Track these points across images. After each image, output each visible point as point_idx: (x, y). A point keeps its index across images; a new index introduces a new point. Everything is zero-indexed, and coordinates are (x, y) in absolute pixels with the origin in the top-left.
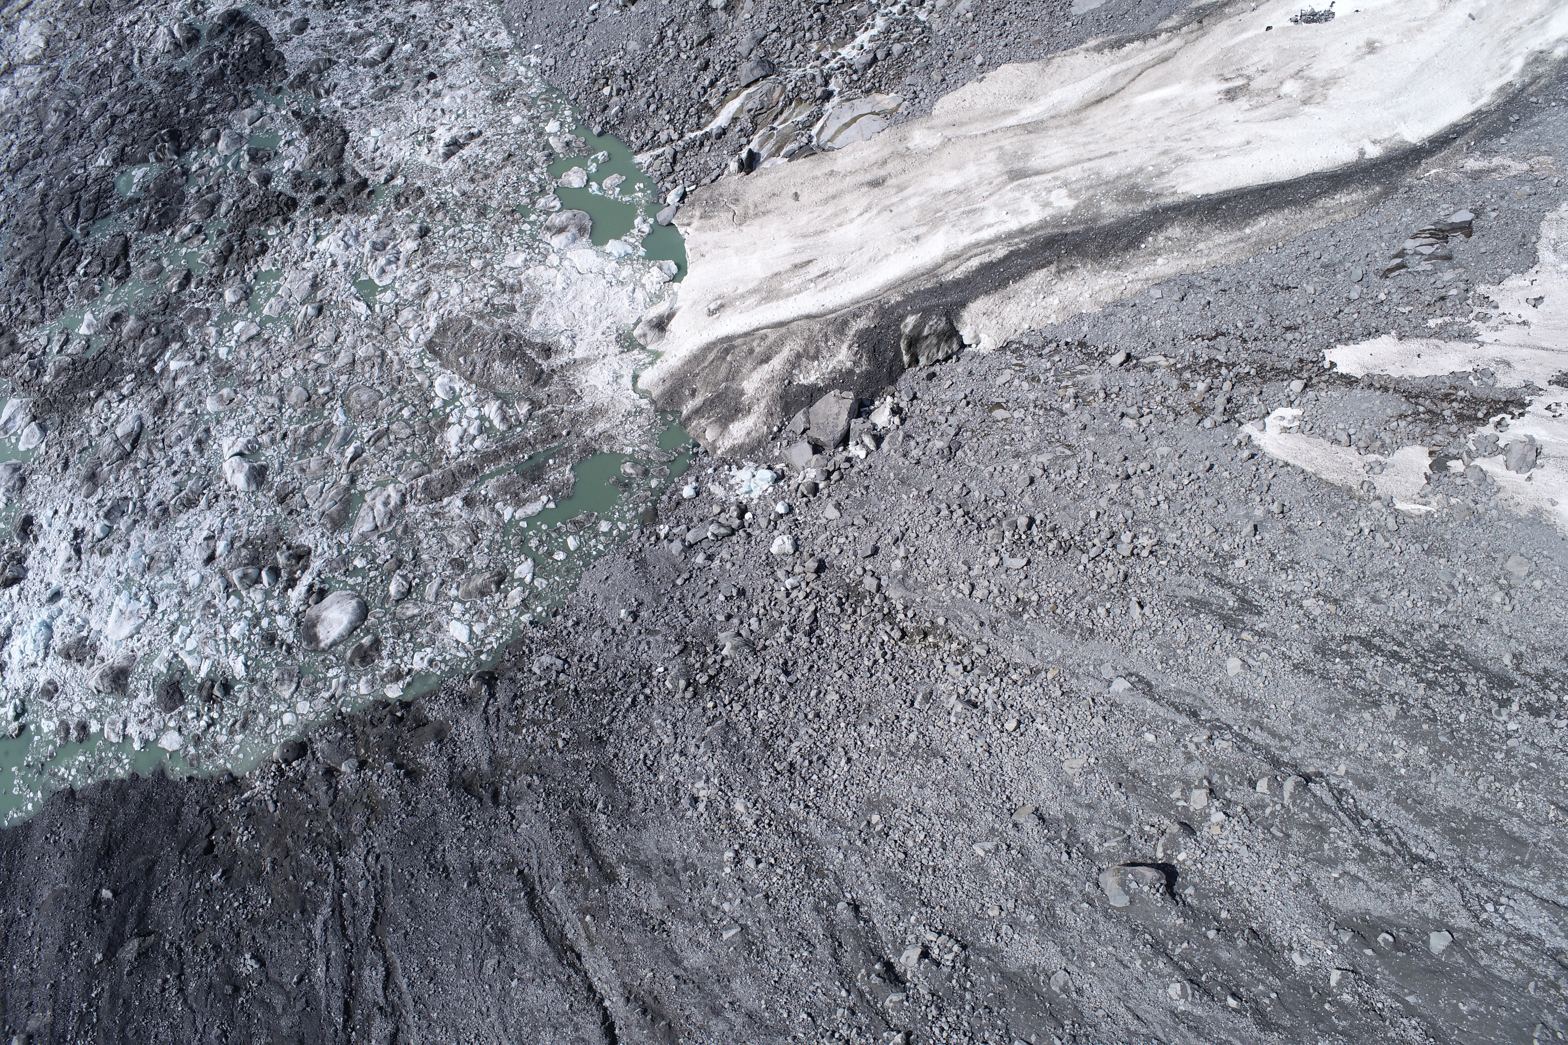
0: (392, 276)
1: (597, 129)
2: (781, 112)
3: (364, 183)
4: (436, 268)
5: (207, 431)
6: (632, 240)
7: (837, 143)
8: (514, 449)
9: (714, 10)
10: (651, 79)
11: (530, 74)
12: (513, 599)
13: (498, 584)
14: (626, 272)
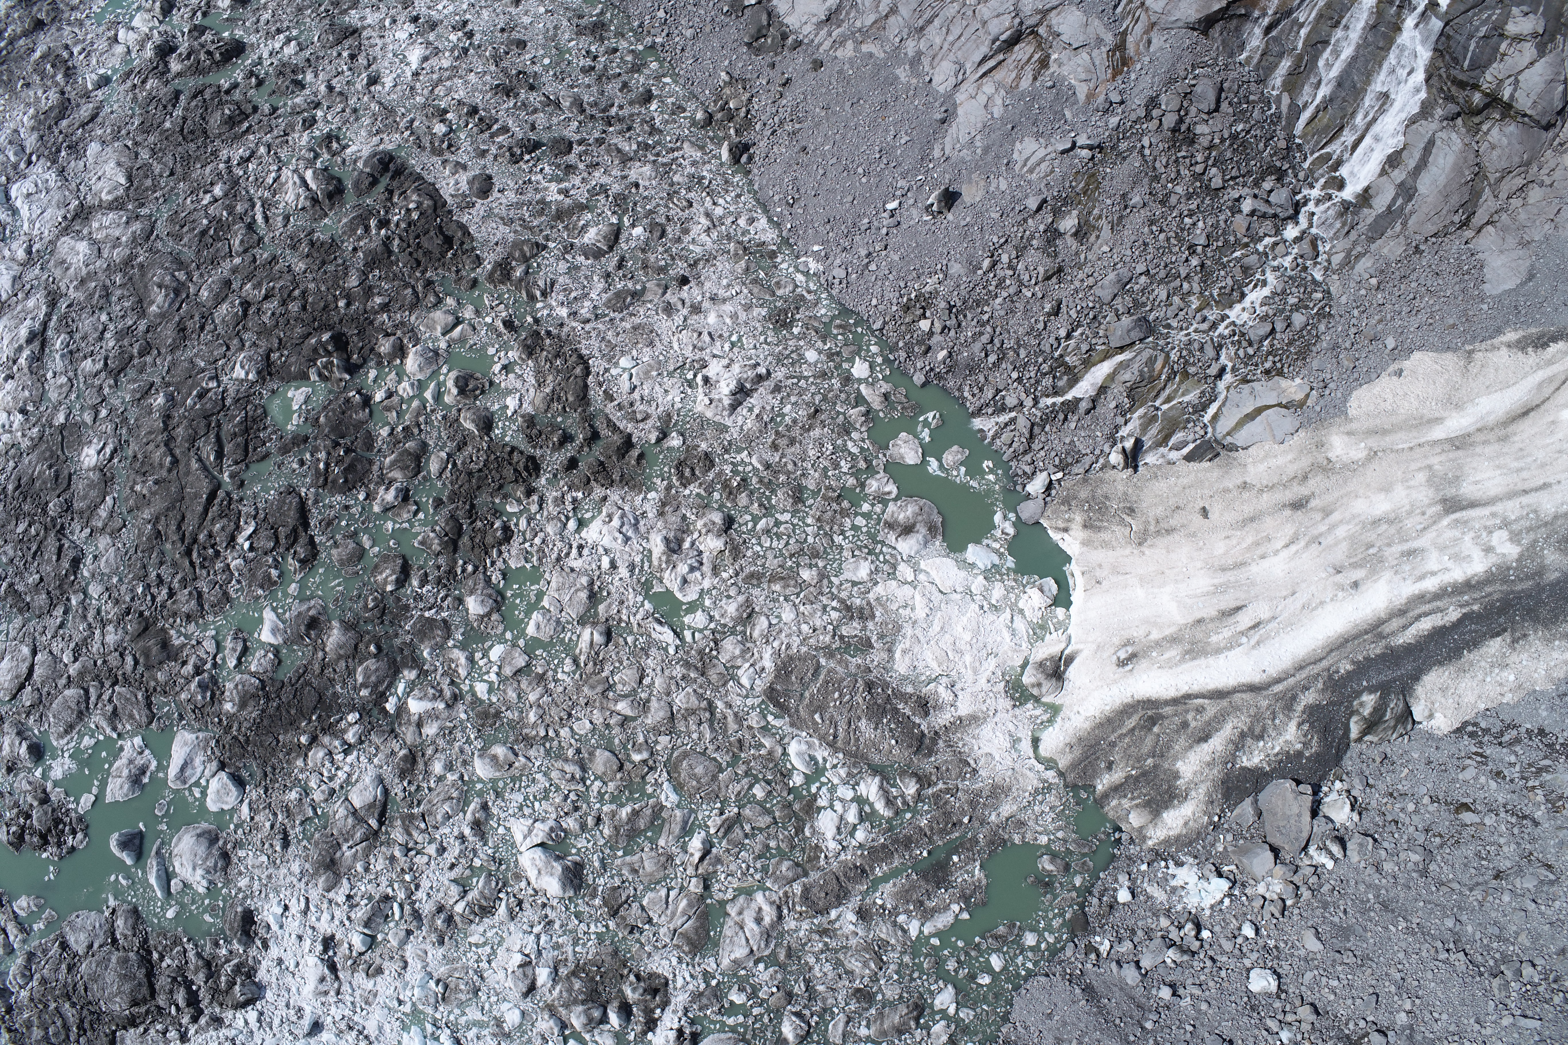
0: (698, 588)
1: (919, 378)
2: (1164, 388)
3: (628, 443)
4: (755, 578)
5: (485, 807)
6: (996, 545)
7: (1240, 438)
8: (907, 843)
9: (1061, 235)
10: (985, 317)
11: (812, 286)
12: (938, 1037)
13: (917, 1020)
14: (997, 592)
